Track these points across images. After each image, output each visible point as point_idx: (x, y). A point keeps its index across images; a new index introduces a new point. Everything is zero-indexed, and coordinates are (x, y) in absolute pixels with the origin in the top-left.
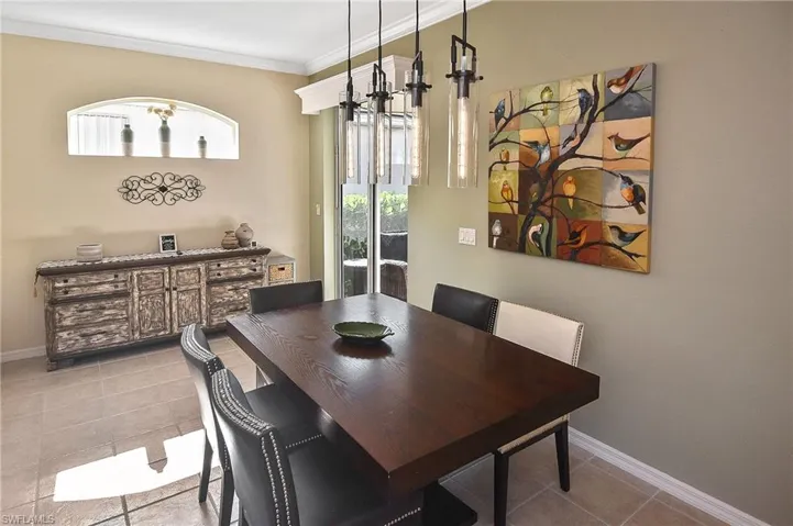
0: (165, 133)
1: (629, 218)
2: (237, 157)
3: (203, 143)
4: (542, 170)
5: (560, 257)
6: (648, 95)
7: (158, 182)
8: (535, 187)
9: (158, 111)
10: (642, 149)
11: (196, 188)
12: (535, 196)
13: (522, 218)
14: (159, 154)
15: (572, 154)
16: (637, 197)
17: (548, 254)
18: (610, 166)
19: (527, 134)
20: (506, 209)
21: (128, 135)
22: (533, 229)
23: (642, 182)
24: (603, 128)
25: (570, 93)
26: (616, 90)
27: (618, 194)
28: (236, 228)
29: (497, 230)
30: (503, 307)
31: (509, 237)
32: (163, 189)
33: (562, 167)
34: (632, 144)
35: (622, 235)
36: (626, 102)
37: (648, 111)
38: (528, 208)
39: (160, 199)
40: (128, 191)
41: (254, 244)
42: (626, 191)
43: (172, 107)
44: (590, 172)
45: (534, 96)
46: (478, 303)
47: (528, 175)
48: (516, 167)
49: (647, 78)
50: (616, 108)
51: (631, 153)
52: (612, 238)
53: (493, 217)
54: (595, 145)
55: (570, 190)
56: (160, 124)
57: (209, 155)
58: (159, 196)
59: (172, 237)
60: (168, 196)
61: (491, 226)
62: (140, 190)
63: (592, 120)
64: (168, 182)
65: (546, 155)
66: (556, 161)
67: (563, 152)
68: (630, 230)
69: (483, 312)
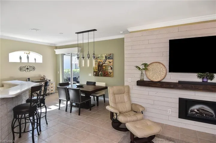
0: (28, 57)
1: (111, 71)
2: (42, 62)
3: (35, 60)
4: (101, 65)
5: (103, 76)
6: (112, 57)
7: (26, 67)
8: (100, 67)
9: (27, 53)
10: (112, 63)
11: (34, 68)
12: (100, 69)
13: (98, 72)
14: (27, 62)
15: (104, 63)
16: (111, 68)
17: (102, 76)
18: (109, 65)
19: (99, 61)
20: (96, 70)
21: (21, 58)
22: (100, 73)
23: (112, 67)
24: (108, 60)
25: (104, 56)
26: (109, 56)
27: (109, 68)
28: (42, 76)
29: (95, 73)
30: (96, 83)
31: (97, 74)
32: (28, 69)
33: (103, 65)
34: (111, 62)
35: (110, 73)
36: (110, 57)
37: (112, 59)
38: (99, 70)
39: (27, 71)
40: (21, 69)
41: (47, 79)
42: (110, 68)
43: (30, 52)
44: (106, 65)
45: (99, 56)
46: (93, 83)
47: (99, 66)
48: (97, 65)
49: (112, 55)
50: (109, 58)
51: (111, 63)
52: (109, 73)
53: (94, 72)
54: (107, 62)
55: (104, 68)
56: (27, 56)
57: (37, 62)
58: (27, 70)
59: (29, 78)
60: (29, 70)
61: (94, 73)
62: (23, 69)
63: (106, 59)
64: (28, 67)
65: (101, 63)
66: (102, 64)
67: (103, 63)
68: (111, 72)
69: (94, 84)
